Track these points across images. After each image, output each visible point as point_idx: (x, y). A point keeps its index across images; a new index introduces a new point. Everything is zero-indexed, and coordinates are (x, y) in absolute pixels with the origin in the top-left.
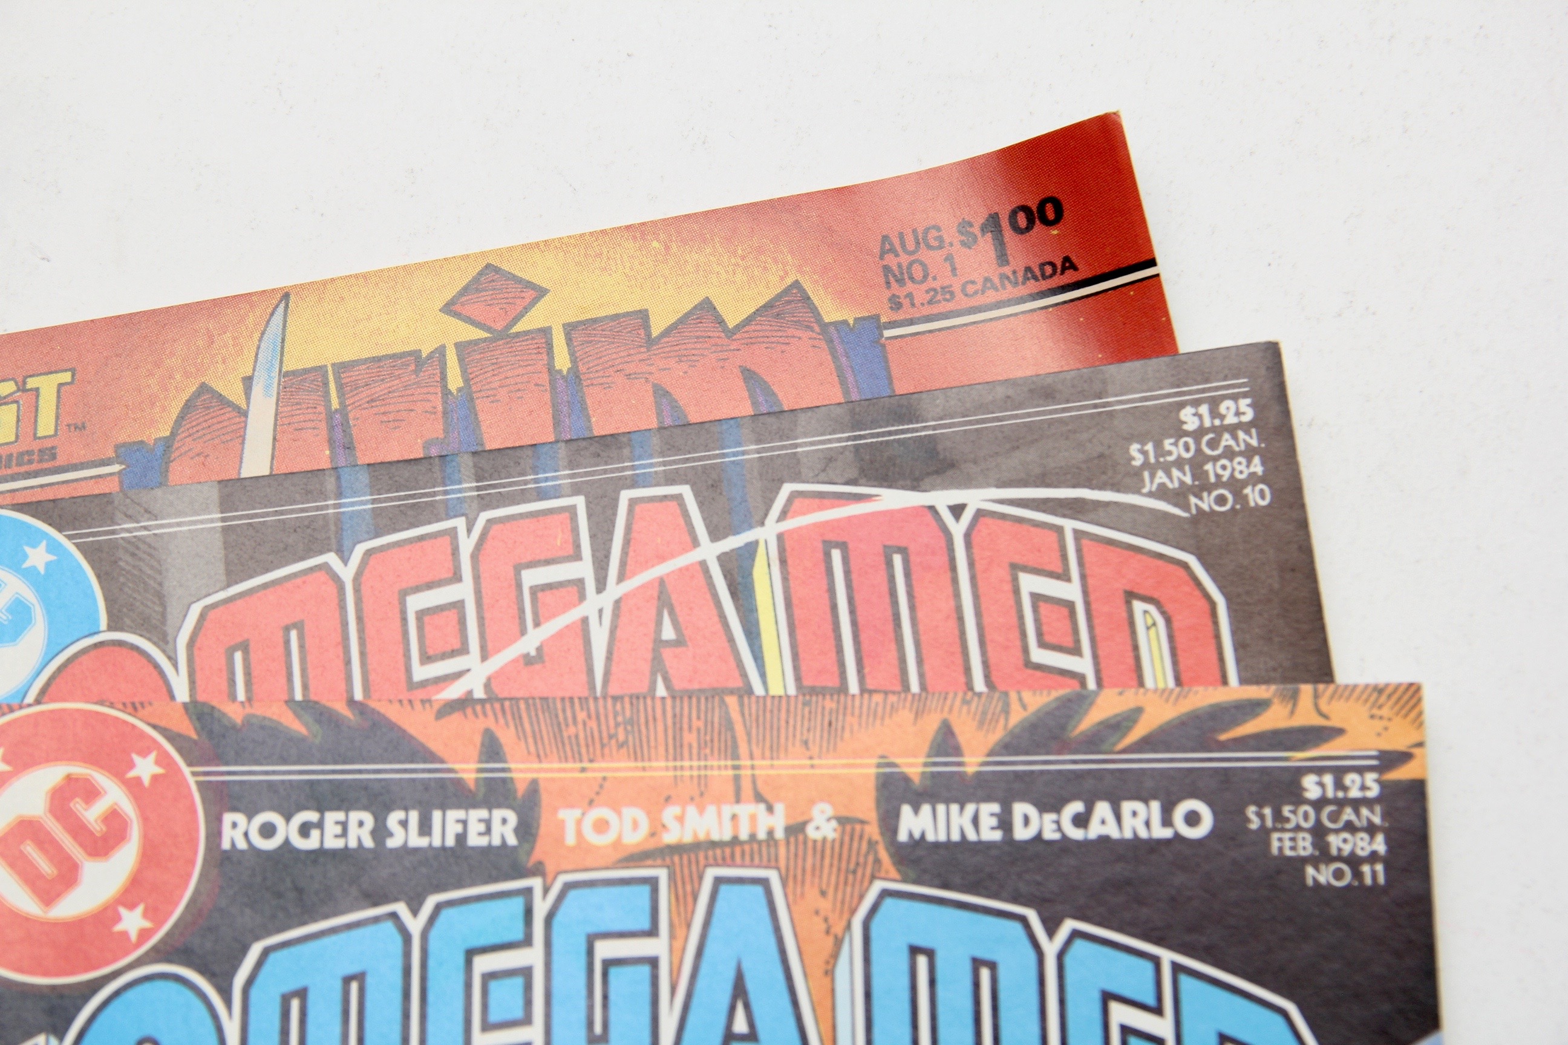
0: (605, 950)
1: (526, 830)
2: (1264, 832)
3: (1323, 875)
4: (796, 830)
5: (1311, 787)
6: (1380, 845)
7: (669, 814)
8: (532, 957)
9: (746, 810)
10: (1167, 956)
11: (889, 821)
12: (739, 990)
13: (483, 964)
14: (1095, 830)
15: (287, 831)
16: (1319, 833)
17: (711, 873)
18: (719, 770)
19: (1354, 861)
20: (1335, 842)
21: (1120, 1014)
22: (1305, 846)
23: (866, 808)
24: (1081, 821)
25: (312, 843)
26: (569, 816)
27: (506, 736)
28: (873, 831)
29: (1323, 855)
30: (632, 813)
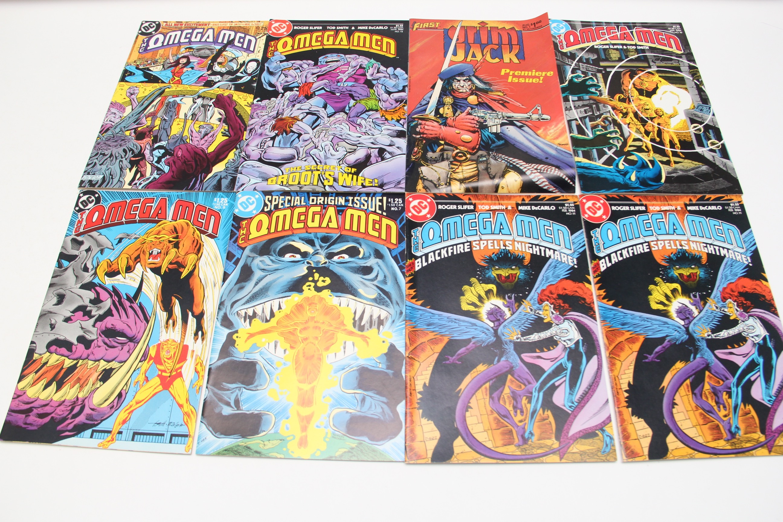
0: (485, 220)
1: (475, 207)
2: (561, 210)
3: (568, 214)
4: (506, 208)
5: (566, 205)
6: (574, 211)
7: (491, 206)
8: (477, 220)
9: (500, 206)
10: (551, 222)
11: (517, 208)
12: (501, 224)
13: (470, 221)
14: (541, 209)
15: (446, 207)
16: (567, 210)
17: (497, 213)
18: (497, 202)
19: (572, 212)
20: (569, 210)
21: (546, 227)
22: (566, 211)
23: (515, 206)
24: (540, 208)
25: (449, 208)
26: (479, 206)
27: (471, 198)
28: (516, 209)
29: (568, 212)
30: (487, 206)
